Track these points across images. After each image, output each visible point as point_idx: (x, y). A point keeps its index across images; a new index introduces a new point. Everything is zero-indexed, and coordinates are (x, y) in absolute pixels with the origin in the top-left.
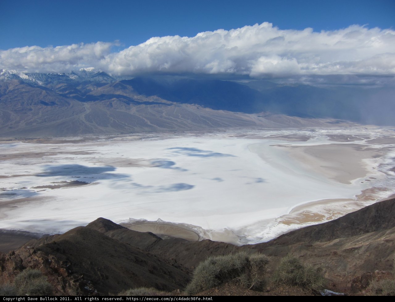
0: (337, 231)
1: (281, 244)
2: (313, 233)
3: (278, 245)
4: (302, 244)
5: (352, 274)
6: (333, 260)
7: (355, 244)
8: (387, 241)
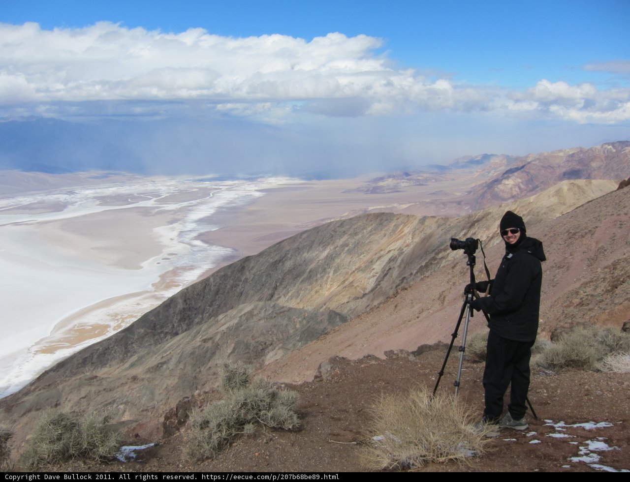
0: (132, 344)
1: (45, 389)
2: (95, 356)
3: (40, 390)
4: (80, 379)
5: (164, 402)
6: (132, 389)
7: (161, 356)
8: (205, 341)
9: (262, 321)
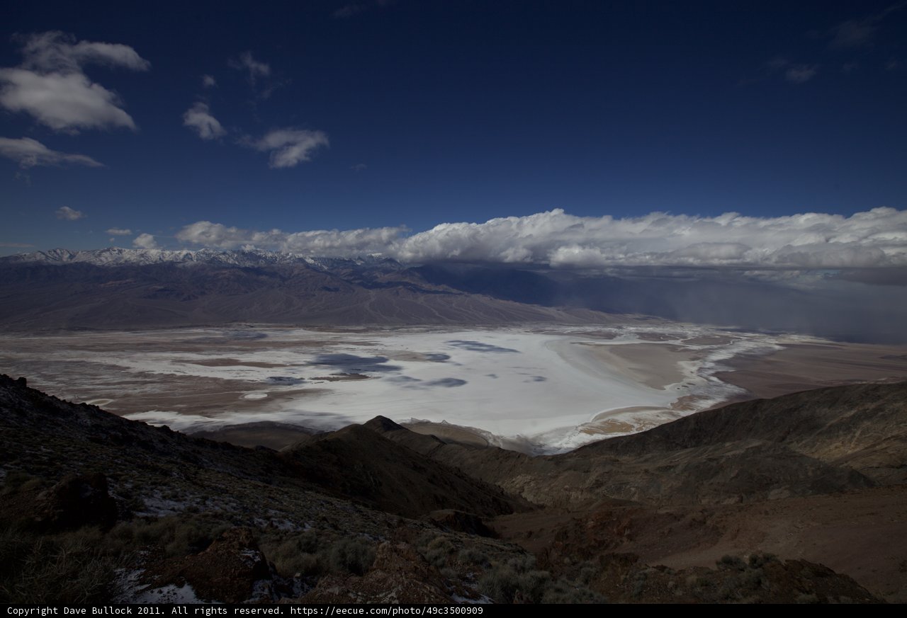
0: (649, 444)
1: (582, 457)
2: (619, 445)
3: (579, 457)
4: (606, 458)
6: (644, 479)
7: (670, 461)
8: (710, 460)
9: (770, 459)
